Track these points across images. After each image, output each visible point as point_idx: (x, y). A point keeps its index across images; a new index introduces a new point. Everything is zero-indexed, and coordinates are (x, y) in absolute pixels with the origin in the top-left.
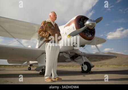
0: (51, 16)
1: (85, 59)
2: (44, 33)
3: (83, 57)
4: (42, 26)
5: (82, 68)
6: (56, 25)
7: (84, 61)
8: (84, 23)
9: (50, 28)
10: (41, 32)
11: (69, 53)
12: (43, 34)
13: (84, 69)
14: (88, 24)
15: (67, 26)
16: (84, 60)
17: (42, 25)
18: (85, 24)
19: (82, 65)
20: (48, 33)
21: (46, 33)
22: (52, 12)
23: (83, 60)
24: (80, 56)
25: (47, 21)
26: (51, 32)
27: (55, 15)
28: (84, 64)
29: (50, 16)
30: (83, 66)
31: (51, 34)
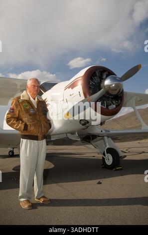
1: (109, 143)
2: (15, 122)
3: (106, 138)
4: (13, 109)
5: (103, 159)
7: (108, 147)
9: (27, 111)
10: (11, 120)
13: (106, 161)
15: (69, 88)
16: (107, 144)
17: (12, 107)
19: (104, 154)
21: (19, 123)
23: (105, 143)
24: (99, 136)
26: (29, 121)
28: (107, 153)
30: (105, 156)
31: (28, 124)
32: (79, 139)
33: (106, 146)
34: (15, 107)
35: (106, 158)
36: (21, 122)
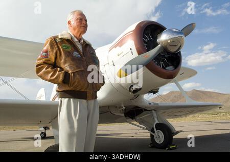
0: (72, 23)
1: (157, 118)
2: (49, 69)
3: (154, 112)
4: (46, 52)
5: (152, 136)
7: (157, 122)
8: (156, 38)
9: (69, 54)
11: (124, 108)
13: (156, 139)
14: (166, 41)
15: (115, 47)
16: (156, 119)
17: (45, 48)
18: (158, 40)
21: (56, 71)
22: (74, 12)
23: (154, 118)
24: (146, 110)
25: (59, 37)
26: (70, 67)
27: (81, 20)
28: (157, 130)
29: (69, 23)
30: (154, 132)
31: (70, 72)
32: (123, 115)
33: (154, 121)
34: (49, 48)
35: (155, 135)
36: (59, 69)
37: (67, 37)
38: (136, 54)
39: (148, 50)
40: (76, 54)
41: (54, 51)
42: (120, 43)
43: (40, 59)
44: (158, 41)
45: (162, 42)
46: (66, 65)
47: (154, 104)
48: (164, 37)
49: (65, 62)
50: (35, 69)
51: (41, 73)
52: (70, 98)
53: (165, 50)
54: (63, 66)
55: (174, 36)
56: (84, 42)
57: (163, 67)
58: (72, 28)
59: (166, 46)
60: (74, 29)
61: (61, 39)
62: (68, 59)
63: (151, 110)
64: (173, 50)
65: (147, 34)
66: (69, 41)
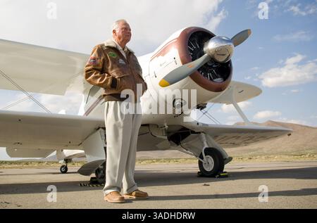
0: (117, 32)
1: (207, 142)
2: (98, 74)
3: (202, 135)
4: (94, 59)
5: (200, 164)
6: (130, 53)
7: (206, 146)
8: (202, 46)
9: (115, 61)
10: (91, 73)
11: (167, 127)
12: (97, 78)
13: (205, 166)
15: (158, 56)
16: (205, 143)
17: (93, 56)
20: (109, 75)
21: (104, 76)
22: (118, 22)
23: (202, 142)
24: (193, 132)
25: (106, 45)
26: (117, 73)
28: (206, 155)
29: (114, 31)
30: (202, 158)
32: (166, 138)
33: (203, 146)
35: (204, 161)
36: (106, 75)
37: (112, 45)
38: (180, 64)
39: (193, 60)
40: (121, 61)
41: (102, 58)
42: (163, 52)
43: (88, 66)
44: (205, 49)
45: (209, 51)
46: (113, 71)
47: (203, 124)
48: (211, 46)
49: (112, 69)
50: (84, 74)
51: (90, 78)
52: (116, 101)
53: (212, 59)
54: (110, 72)
55: (222, 45)
56: (128, 50)
57: (211, 79)
58: (117, 37)
59: (213, 55)
60: (119, 38)
61: (107, 47)
62: (114, 66)
63: (200, 133)
64: (221, 59)
65: (193, 42)
66: (114, 49)
